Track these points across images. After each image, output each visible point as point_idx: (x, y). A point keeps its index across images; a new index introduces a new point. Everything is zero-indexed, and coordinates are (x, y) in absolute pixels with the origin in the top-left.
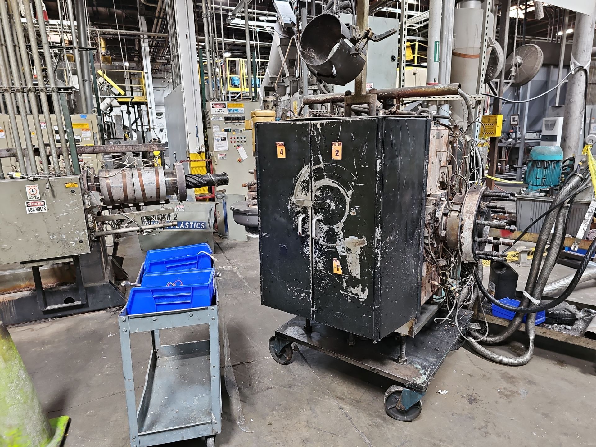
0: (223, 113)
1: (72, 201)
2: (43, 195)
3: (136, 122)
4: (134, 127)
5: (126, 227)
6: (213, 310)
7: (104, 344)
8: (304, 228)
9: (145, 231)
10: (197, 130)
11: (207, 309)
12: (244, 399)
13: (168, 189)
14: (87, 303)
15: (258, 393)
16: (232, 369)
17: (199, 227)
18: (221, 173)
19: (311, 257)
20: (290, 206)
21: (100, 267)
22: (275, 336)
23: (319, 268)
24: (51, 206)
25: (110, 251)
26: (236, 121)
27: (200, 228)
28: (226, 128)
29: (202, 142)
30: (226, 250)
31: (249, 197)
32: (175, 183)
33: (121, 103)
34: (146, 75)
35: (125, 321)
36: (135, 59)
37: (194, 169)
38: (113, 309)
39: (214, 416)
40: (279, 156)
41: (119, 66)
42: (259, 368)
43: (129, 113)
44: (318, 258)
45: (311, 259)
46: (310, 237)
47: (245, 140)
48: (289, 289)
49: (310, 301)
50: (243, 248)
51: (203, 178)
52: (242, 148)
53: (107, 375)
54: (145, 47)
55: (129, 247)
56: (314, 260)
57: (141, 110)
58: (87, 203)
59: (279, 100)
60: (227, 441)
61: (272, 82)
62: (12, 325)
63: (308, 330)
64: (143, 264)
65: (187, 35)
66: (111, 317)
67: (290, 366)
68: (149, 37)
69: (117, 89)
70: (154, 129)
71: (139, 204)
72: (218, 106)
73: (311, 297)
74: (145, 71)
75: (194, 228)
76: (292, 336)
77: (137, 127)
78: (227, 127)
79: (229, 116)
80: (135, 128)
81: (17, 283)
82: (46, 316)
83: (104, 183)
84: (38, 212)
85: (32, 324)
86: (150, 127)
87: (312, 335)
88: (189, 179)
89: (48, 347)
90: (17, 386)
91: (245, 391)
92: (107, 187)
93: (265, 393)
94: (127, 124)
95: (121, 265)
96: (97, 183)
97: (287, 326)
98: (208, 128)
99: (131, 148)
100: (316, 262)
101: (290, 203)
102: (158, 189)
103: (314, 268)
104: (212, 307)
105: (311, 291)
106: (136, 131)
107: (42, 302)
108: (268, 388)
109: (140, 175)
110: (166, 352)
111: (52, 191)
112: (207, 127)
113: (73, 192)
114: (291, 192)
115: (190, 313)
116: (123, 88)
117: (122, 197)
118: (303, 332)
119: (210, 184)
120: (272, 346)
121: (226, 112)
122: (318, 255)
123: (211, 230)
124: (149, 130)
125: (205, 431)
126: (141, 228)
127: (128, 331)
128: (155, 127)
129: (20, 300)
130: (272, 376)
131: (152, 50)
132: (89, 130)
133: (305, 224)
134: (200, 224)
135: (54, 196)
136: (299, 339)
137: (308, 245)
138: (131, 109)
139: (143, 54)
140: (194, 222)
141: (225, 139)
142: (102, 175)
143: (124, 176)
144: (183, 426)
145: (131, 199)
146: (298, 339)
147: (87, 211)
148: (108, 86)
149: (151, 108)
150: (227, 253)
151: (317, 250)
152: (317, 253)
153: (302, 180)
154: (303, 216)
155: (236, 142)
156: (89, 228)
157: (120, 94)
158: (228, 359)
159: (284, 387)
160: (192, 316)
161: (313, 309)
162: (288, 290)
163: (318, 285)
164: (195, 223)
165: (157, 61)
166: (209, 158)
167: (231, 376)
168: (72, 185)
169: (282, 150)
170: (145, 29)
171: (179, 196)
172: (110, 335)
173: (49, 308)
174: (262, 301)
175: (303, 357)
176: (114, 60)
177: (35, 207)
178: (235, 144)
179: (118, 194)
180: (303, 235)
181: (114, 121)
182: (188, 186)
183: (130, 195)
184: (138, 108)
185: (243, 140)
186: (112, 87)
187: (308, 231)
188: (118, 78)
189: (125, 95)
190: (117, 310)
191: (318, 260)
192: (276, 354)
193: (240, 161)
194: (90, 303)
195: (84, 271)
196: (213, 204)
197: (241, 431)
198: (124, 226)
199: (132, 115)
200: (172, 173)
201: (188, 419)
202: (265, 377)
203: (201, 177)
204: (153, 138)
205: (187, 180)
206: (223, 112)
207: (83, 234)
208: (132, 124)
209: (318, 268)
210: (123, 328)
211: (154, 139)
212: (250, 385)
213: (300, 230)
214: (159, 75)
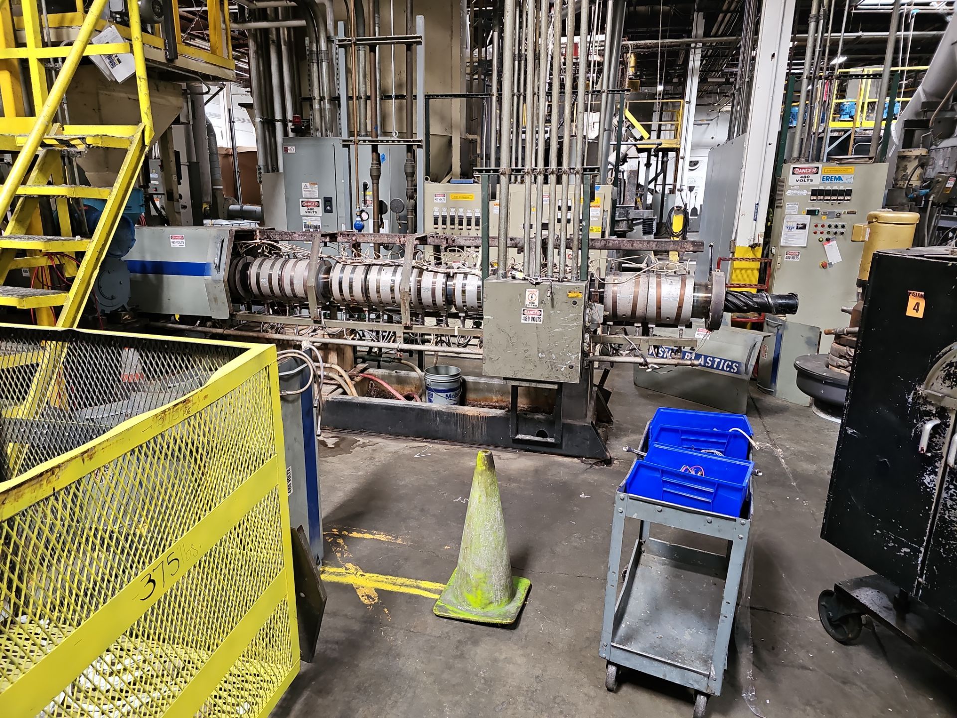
0: (811, 183)
1: (571, 315)
2: (542, 303)
3: (655, 179)
4: (652, 186)
5: (627, 355)
6: (743, 524)
7: (576, 505)
8: (934, 442)
9: (650, 366)
10: (757, 209)
11: (735, 520)
12: (759, 664)
13: (695, 308)
14: (562, 443)
15: (784, 666)
16: (749, 614)
17: (728, 369)
18: (786, 293)
19: (936, 494)
20: (913, 399)
21: (584, 402)
22: (833, 590)
23: (949, 517)
24: (548, 317)
25: (596, 381)
26: (833, 198)
27: (730, 371)
28: (811, 209)
29: (762, 229)
30: (766, 415)
31: (833, 352)
32: (708, 302)
33: (640, 151)
34: (686, 105)
35: (623, 500)
36: (675, 80)
37: (738, 271)
38: (590, 461)
39: (713, 668)
40: (910, 312)
41: (649, 94)
42: (794, 629)
43: (648, 165)
44: (951, 499)
45: (935, 497)
46: (943, 461)
47: (842, 230)
48: (878, 531)
49: (917, 565)
50: (797, 418)
51: (755, 300)
52: (833, 243)
53: (575, 547)
54: (695, 61)
55: (618, 375)
56: (942, 501)
57: (667, 161)
58: (587, 319)
59: (934, 147)
60: (725, 711)
61: (925, 112)
62: (480, 445)
63: (902, 605)
64: (648, 423)
65: (773, 56)
66: (586, 470)
67: (852, 649)
68: (704, 45)
69: (639, 130)
70: (681, 190)
71: (649, 326)
72: (805, 171)
73: (920, 559)
74: (687, 99)
75: (720, 368)
76: (867, 604)
77: (655, 187)
78: (813, 206)
79: (822, 188)
80: (653, 188)
81: (489, 395)
82: (515, 445)
83: (609, 291)
84: (533, 322)
85: (500, 451)
86: (675, 186)
87: (908, 616)
88: (730, 298)
89: (514, 485)
90: (492, 527)
91: (765, 654)
92: (613, 297)
93: (798, 672)
94: (642, 181)
95: (607, 401)
96: (601, 290)
97: (861, 583)
98: (777, 207)
99: (654, 245)
100: (945, 505)
101: (915, 394)
102: (680, 307)
103: (938, 515)
104: (743, 521)
105: (922, 549)
106: (653, 192)
107: (514, 427)
108: (804, 667)
109: (659, 285)
110: (655, 548)
111: (552, 299)
112: (777, 204)
113: (575, 303)
114: (922, 377)
115: (709, 518)
116: (648, 129)
117: (629, 313)
118: (890, 605)
119: (764, 308)
120: (824, 603)
121: (817, 182)
122: (952, 495)
123: (747, 378)
124: (672, 192)
125: (697, 682)
126: (646, 361)
127: (624, 513)
128: (683, 187)
129: (493, 418)
130: (815, 651)
131: (704, 62)
132: (599, 207)
133: (937, 436)
134: (730, 364)
135: (553, 306)
136: (880, 615)
137: (936, 474)
138: (653, 160)
139: (689, 73)
140: (721, 359)
141: (804, 227)
142: (610, 279)
143: (637, 284)
144: (669, 661)
145: (640, 317)
146: (878, 613)
147: (586, 329)
148: (628, 127)
149: (683, 158)
150: (768, 420)
151: (951, 487)
152: (951, 491)
153: (948, 362)
154: (937, 422)
155: (825, 232)
156: (583, 351)
157: (642, 138)
158: (746, 597)
159: (832, 677)
160: (711, 522)
161: (920, 579)
162: (876, 533)
163: (940, 544)
164: (723, 361)
165: (709, 80)
166: (767, 256)
167: (747, 625)
168: (575, 295)
169: (918, 304)
170: (701, 32)
171: (709, 322)
172: (583, 496)
173: (520, 437)
174: (822, 533)
175: (881, 646)
176: (643, 84)
177: (530, 316)
178: (821, 236)
179: (624, 308)
180: (929, 454)
181: (625, 177)
182: (727, 309)
183: (640, 311)
184: (663, 157)
185: (840, 230)
186: (633, 127)
187: (940, 449)
188: (643, 113)
189: (649, 138)
190: (594, 464)
191: (949, 503)
192: (829, 619)
193: (824, 266)
194: (564, 444)
195: (565, 401)
196: (758, 336)
197: (748, 709)
198: (624, 353)
199: (653, 169)
200: (706, 285)
201: (674, 655)
202: (802, 647)
203: (750, 296)
204: (677, 205)
205: (726, 300)
206: (812, 181)
207: (575, 358)
208: (650, 182)
209: (946, 517)
210: (620, 507)
211: (677, 207)
212: (773, 648)
213: (924, 443)
214: (706, 100)
